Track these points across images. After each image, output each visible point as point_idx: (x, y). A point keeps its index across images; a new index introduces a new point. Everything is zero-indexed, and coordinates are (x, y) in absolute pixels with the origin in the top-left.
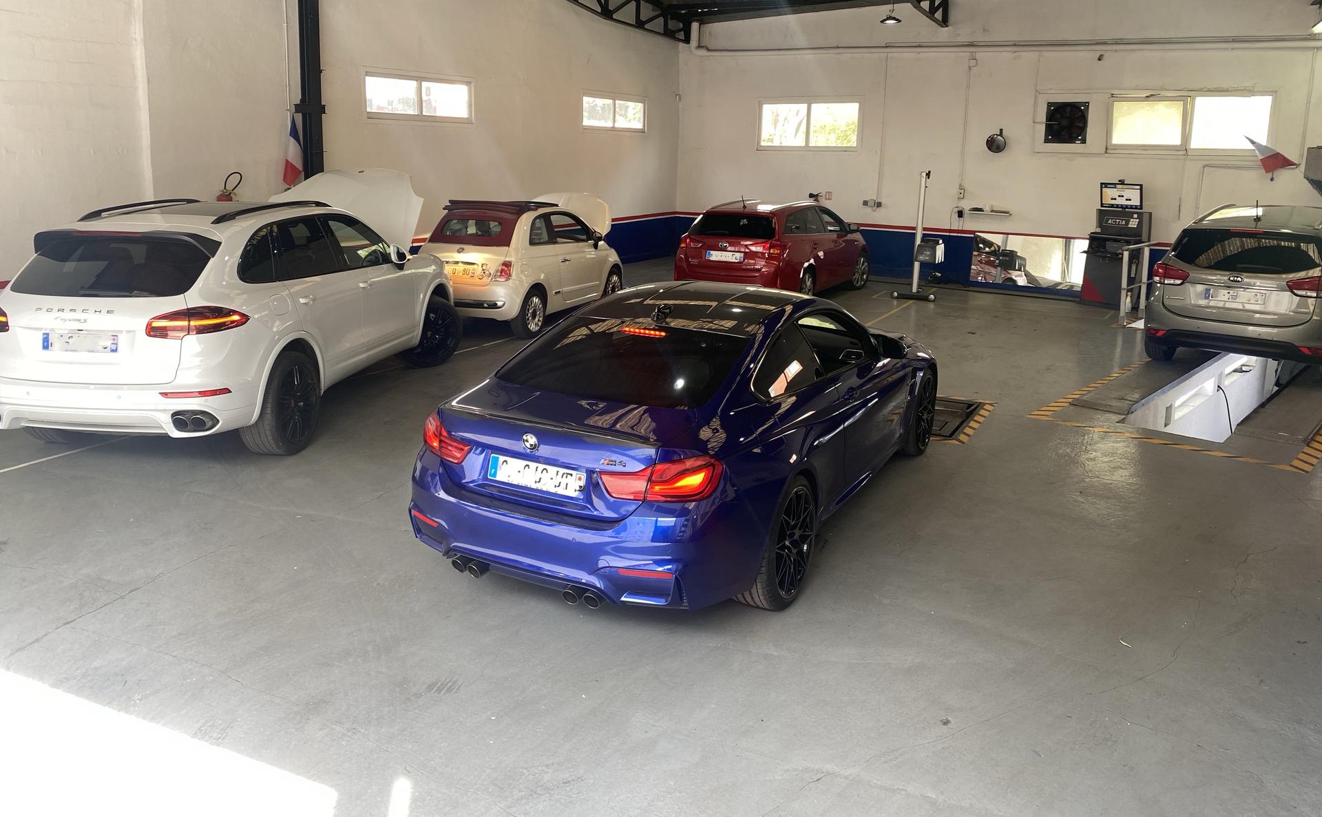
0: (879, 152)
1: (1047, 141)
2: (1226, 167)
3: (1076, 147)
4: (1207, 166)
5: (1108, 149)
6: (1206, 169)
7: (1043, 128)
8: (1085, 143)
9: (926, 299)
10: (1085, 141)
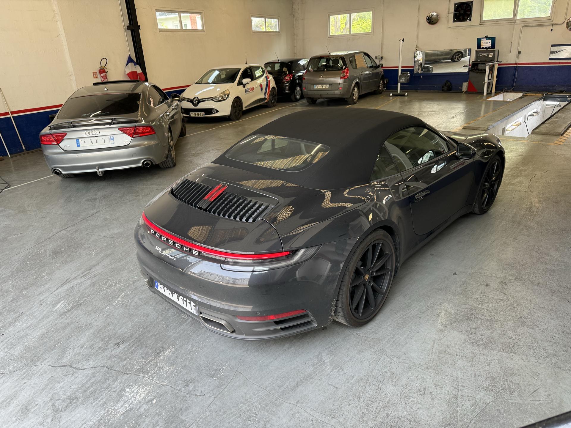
0: (381, 34)
1: (454, 21)
2: (532, 26)
3: (467, 23)
4: (524, 26)
5: (481, 22)
6: (523, 28)
7: (452, 15)
8: (471, 21)
9: (404, 95)
10: (471, 20)
